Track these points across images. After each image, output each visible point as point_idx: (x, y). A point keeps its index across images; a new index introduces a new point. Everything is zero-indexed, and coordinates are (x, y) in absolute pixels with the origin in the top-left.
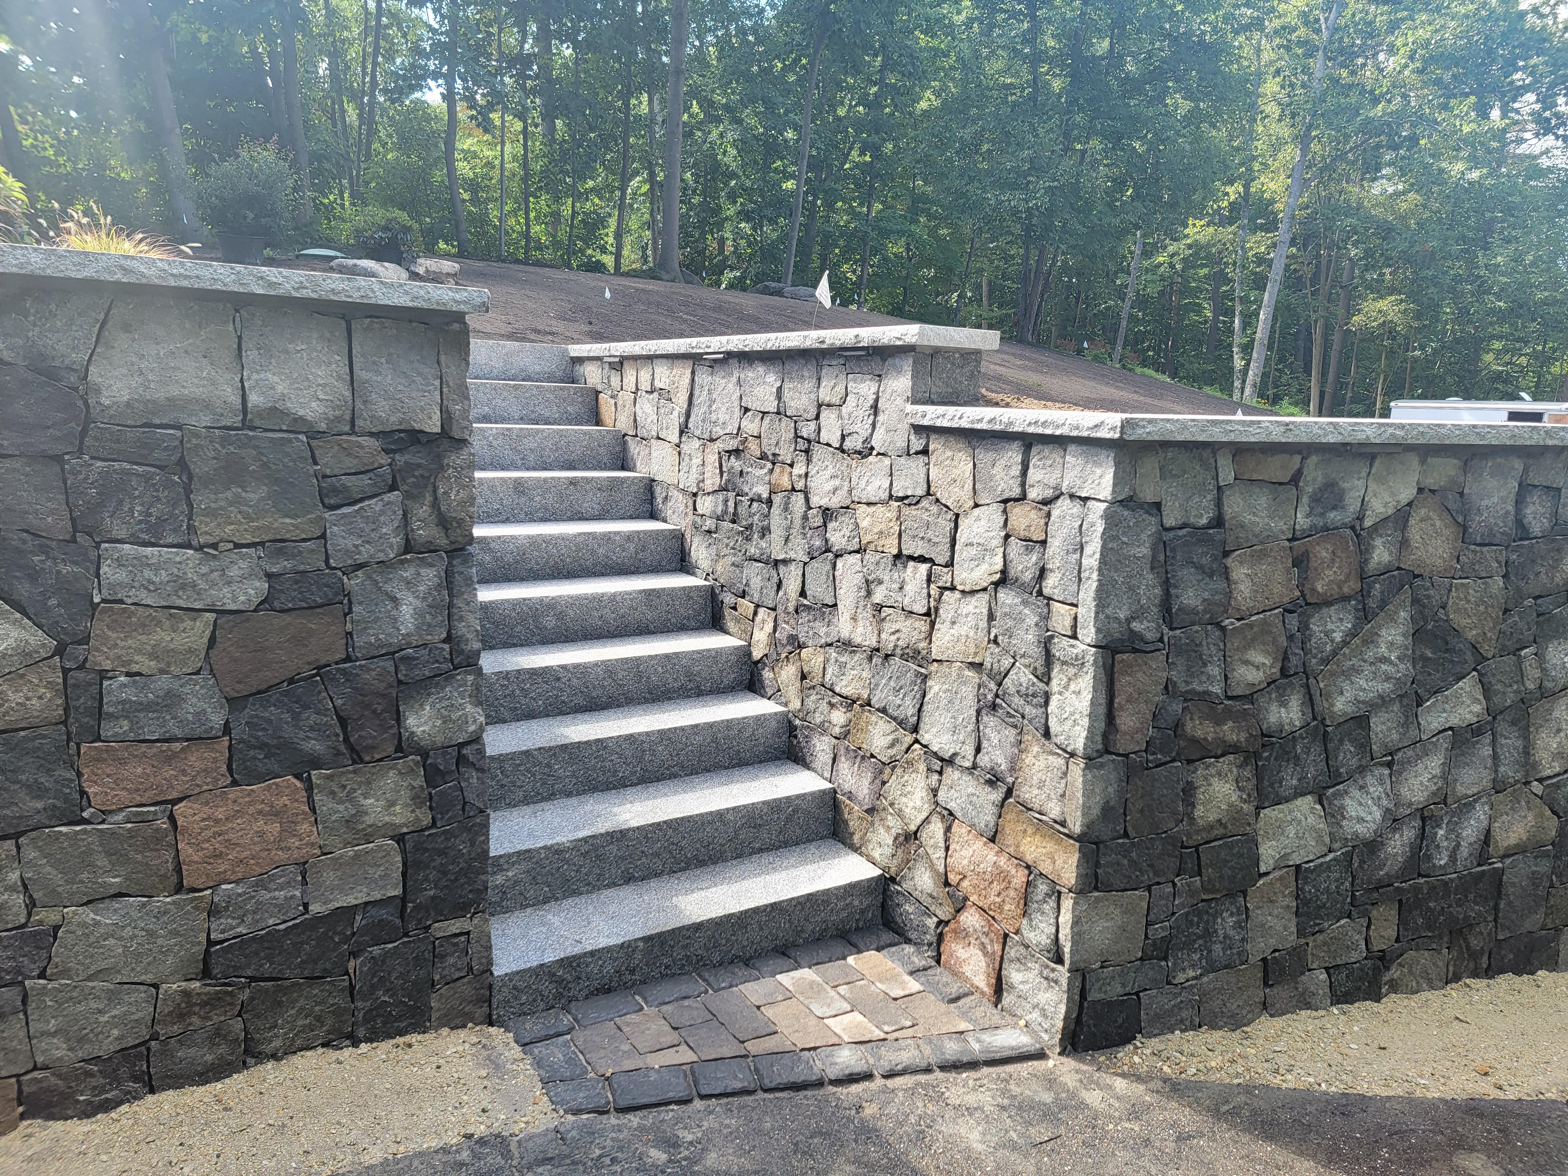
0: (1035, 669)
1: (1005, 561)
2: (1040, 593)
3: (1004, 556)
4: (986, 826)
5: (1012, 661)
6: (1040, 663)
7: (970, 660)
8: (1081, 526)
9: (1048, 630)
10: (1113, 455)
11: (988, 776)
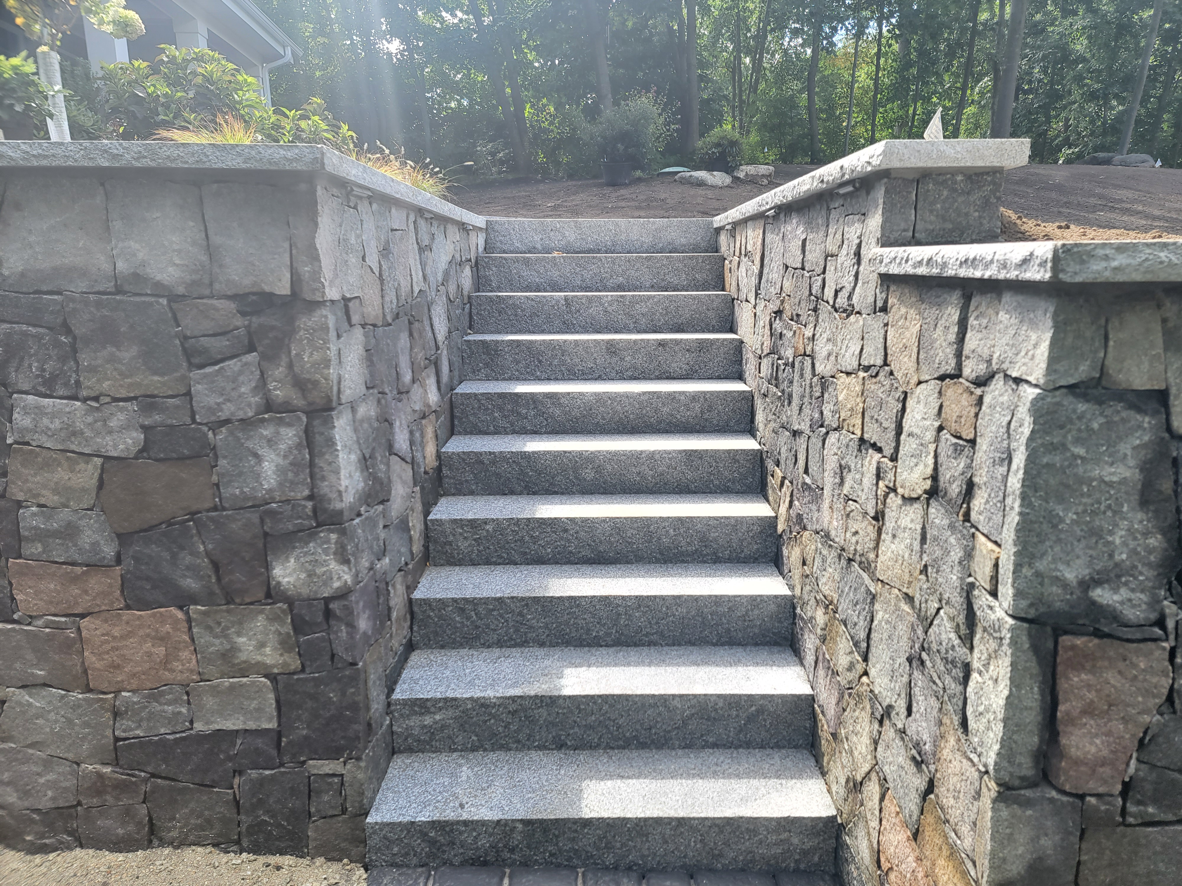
0: (958, 625)
1: (936, 463)
2: (967, 517)
3: (936, 456)
4: (910, 816)
5: (936, 606)
6: (961, 619)
7: (905, 590)
8: (1009, 423)
9: (970, 575)
10: (1052, 309)
11: (914, 752)
